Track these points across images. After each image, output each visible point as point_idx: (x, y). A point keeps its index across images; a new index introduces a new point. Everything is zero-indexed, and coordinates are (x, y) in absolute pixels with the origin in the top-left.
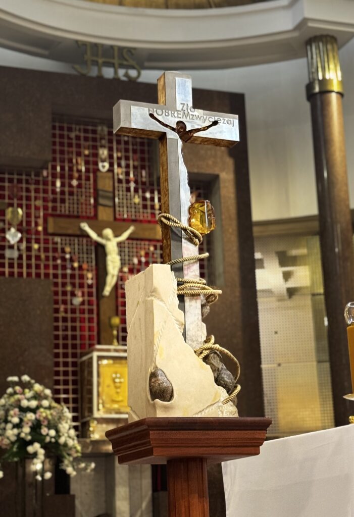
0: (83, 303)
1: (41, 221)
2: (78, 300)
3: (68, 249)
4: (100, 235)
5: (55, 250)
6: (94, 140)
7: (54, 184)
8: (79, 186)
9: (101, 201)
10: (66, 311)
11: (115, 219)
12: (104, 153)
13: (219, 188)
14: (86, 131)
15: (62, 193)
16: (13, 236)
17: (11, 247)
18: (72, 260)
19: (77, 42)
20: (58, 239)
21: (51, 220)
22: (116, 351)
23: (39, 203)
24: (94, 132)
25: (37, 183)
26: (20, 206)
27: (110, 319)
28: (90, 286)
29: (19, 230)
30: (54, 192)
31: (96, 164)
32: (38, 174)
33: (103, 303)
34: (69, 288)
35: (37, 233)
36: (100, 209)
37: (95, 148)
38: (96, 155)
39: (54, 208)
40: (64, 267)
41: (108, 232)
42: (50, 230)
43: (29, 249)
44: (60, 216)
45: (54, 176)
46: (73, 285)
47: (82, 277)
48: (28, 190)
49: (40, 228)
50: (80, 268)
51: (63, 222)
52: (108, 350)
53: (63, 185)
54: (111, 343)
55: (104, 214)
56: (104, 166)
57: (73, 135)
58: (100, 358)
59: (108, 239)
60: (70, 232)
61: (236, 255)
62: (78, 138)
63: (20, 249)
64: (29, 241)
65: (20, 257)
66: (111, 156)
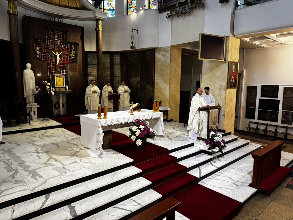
0: (52, 66)
1: (43, 50)
2: (51, 65)
3: (49, 56)
4: (56, 53)
5: (47, 56)
7: (46, 42)
8: (51, 43)
9: (56, 46)
10: (49, 67)
11: (58, 50)
12: (56, 36)
13: (79, 46)
14: (52, 32)
15: (48, 44)
16: (38, 53)
17: (38, 55)
18: (50, 58)
19: (50, 13)
20: (47, 53)
21: (46, 50)
22: (59, 75)
23: (43, 46)
24: (54, 32)
25: (43, 42)
26: (39, 47)
27: (58, 69)
28: (54, 63)
29: (39, 51)
30: (46, 44)
31: (54, 39)
32: (42, 40)
33: (56, 66)
34: (50, 63)
35: (43, 52)
36: (56, 48)
37: (54, 35)
38: (54, 37)
39: (46, 47)
40: (49, 59)
41: (57, 53)
42: (46, 52)
43: (41, 55)
44: (48, 49)
46: (51, 62)
47: (52, 61)
48: (41, 43)
50: (52, 59)
51: (48, 50)
52: (58, 75)
53: (48, 43)
54: (58, 74)
55: (56, 49)
56: (56, 39)
58: (57, 77)
60: (50, 52)
61: (82, 58)
62: (50, 33)
63: (39, 55)
64: (41, 54)
65: (40, 57)
66: (57, 37)
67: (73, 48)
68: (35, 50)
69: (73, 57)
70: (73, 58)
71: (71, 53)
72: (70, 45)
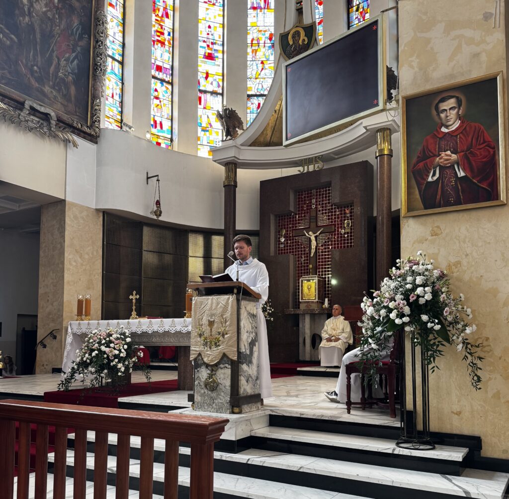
0: (304, 260)
1: (291, 232)
3: (300, 241)
5: (296, 242)
6: (311, 196)
7: (296, 217)
8: (305, 216)
10: (299, 263)
11: (317, 227)
12: (314, 201)
14: (308, 194)
15: (299, 220)
16: (283, 240)
17: (282, 243)
18: (301, 245)
20: (297, 238)
21: (294, 231)
23: (291, 226)
24: (311, 193)
26: (285, 228)
29: (284, 237)
30: (296, 220)
31: (311, 206)
34: (300, 255)
35: (290, 237)
36: (311, 223)
37: (311, 200)
38: (311, 202)
40: (299, 248)
41: (310, 233)
42: (294, 235)
43: (287, 243)
45: (296, 214)
46: (302, 254)
47: (304, 251)
48: (287, 222)
49: (291, 235)
50: (304, 248)
51: (298, 231)
53: (299, 217)
55: (313, 225)
56: (314, 206)
57: (303, 197)
59: (311, 236)
60: (301, 235)
62: (305, 197)
63: (284, 244)
64: (287, 240)
65: (284, 247)
66: (316, 202)
67: (348, 215)
68: (279, 236)
69: (348, 233)
70: (346, 236)
71: (341, 227)
72: (341, 211)
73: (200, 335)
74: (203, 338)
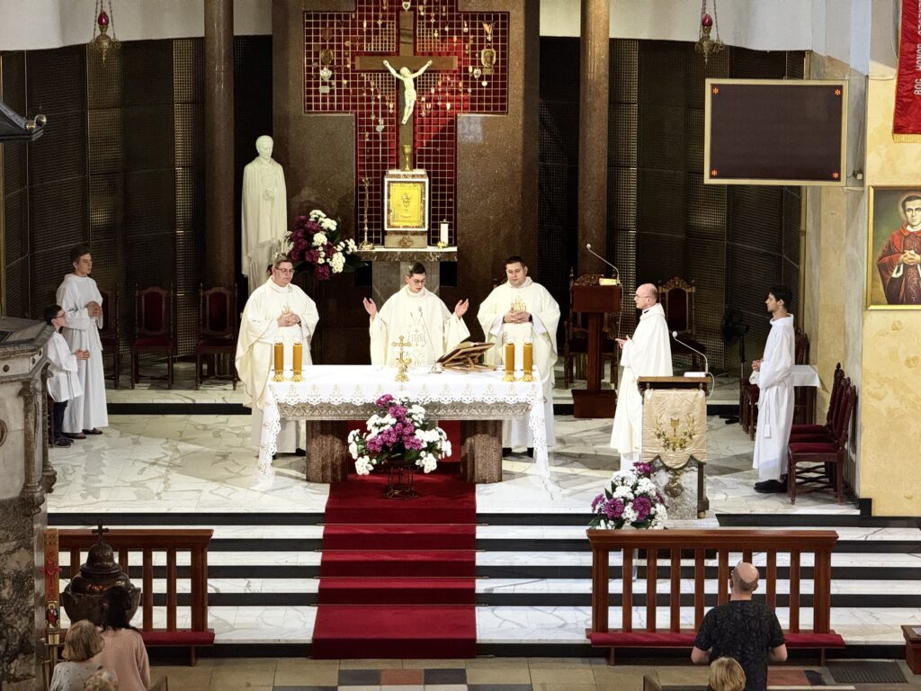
0: (385, 130)
1: (349, 60)
2: (380, 128)
3: (372, 83)
4: (398, 72)
5: (361, 84)
7: (361, 25)
8: (384, 25)
9: (403, 39)
10: (370, 137)
11: (415, 54)
13: (511, 24)
15: (369, 32)
16: (325, 73)
17: (324, 83)
18: (376, 93)
20: (364, 75)
21: (357, 58)
22: (406, 175)
23: (348, 43)
25: (347, 25)
26: (331, 48)
27: (404, 148)
28: (391, 115)
29: (331, 68)
30: (361, 32)
31: (399, 3)
32: (347, 17)
33: (401, 130)
34: (373, 117)
35: (347, 70)
36: (402, 45)
39: (361, 47)
40: (369, 99)
41: (405, 70)
42: (358, 67)
43: (339, 84)
44: (366, 54)
45: (361, 18)
46: (377, 114)
47: (384, 107)
48: (338, 32)
49: (349, 66)
50: (383, 99)
51: (368, 60)
52: (398, 176)
53: (369, 25)
54: (403, 169)
55: (406, 50)
56: (407, 6)
58: (392, 183)
59: (406, 77)
60: (374, 68)
61: (521, 87)
63: (331, 85)
64: (339, 78)
65: (331, 92)
67: (489, 38)
68: (315, 65)
70: (485, 83)
71: (474, 63)
72: (474, 25)
73: (659, 436)
74: (662, 439)
